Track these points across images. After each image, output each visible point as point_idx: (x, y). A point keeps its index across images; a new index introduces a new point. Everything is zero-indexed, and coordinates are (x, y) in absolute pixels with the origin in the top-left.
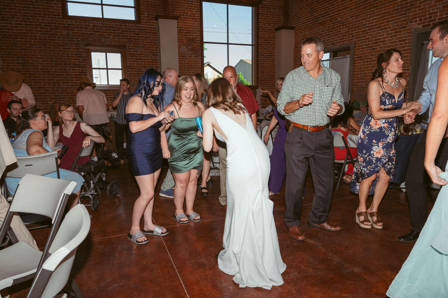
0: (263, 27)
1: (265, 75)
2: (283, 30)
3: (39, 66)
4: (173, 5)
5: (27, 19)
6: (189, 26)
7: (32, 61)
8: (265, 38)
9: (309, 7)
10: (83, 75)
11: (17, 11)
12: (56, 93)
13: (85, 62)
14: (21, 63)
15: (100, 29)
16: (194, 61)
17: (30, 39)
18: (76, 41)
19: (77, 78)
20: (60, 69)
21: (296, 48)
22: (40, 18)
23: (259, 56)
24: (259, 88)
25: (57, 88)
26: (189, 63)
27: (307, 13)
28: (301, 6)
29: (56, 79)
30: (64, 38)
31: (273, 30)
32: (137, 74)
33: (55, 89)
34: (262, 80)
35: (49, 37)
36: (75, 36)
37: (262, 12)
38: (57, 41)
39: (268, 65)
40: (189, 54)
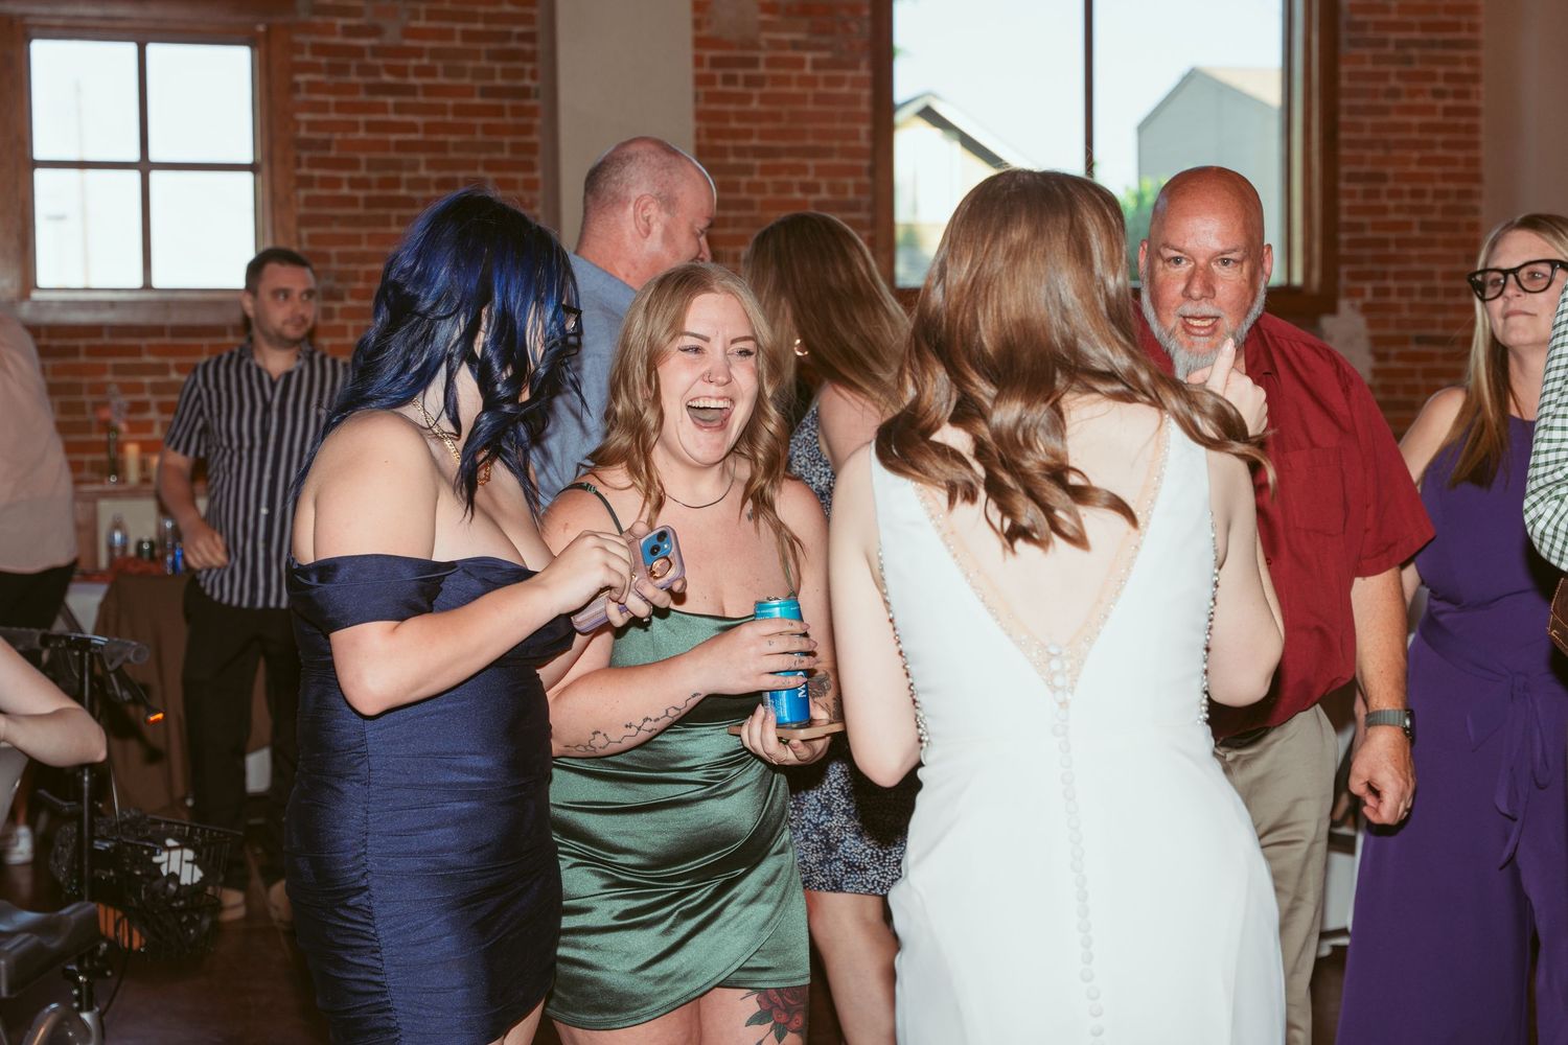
1: (1391, 203)
16: (820, 99)
23: (1345, 50)
24: (1344, 304)
26: (776, 117)
32: (371, 202)
34: (1368, 243)
39: (1415, 120)
40: (777, 45)
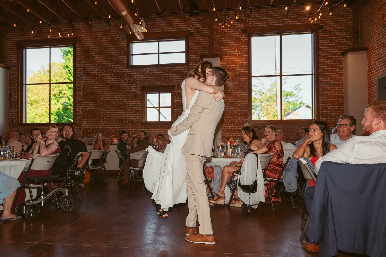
0: (324, 53)
1: (328, 107)
2: (349, 52)
3: (107, 107)
4: (220, 44)
5: (102, 71)
6: (235, 62)
7: (102, 103)
8: (329, 65)
9: (381, 21)
10: (138, 113)
11: (97, 66)
12: (116, 128)
13: (140, 102)
14: (95, 105)
15: (154, 74)
16: (240, 96)
17: (103, 86)
18: (136, 85)
19: (133, 115)
20: (121, 109)
21: (370, 72)
22: (111, 70)
23: (320, 85)
25: (117, 124)
26: (235, 98)
27: (379, 28)
28: (373, 22)
29: (118, 117)
30: (126, 83)
31: (338, 55)
33: (116, 125)
34: (324, 113)
35: (116, 84)
36: (135, 81)
37: (323, 37)
38: (121, 87)
39: (332, 95)
40: (235, 89)
